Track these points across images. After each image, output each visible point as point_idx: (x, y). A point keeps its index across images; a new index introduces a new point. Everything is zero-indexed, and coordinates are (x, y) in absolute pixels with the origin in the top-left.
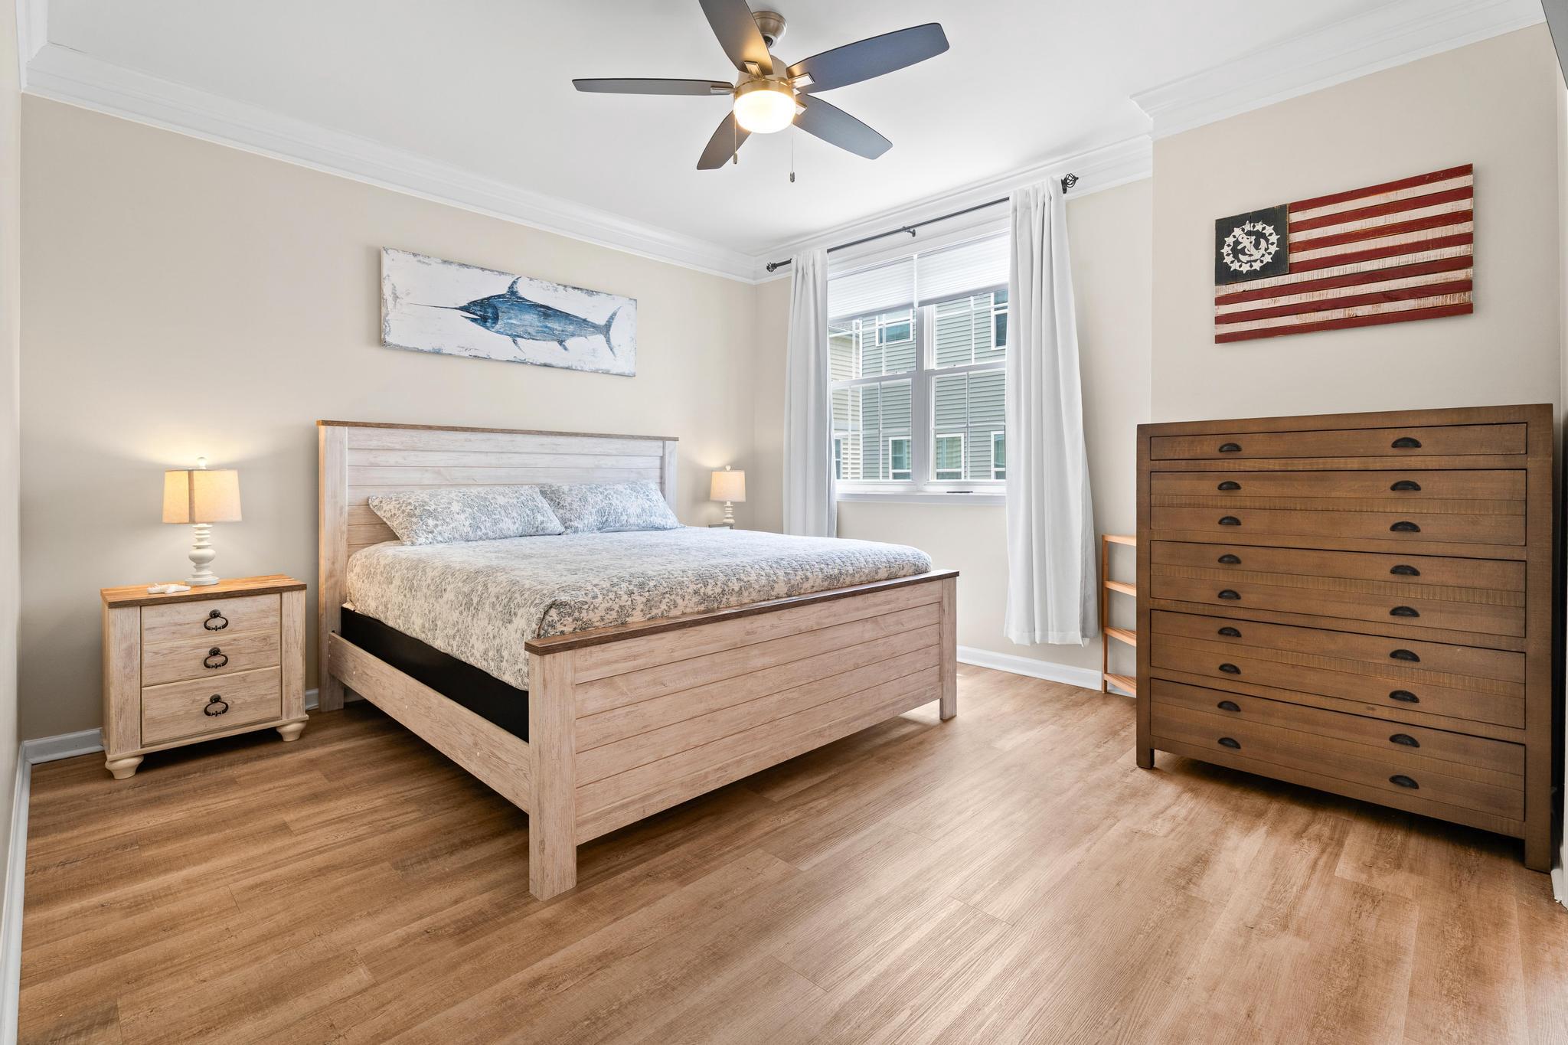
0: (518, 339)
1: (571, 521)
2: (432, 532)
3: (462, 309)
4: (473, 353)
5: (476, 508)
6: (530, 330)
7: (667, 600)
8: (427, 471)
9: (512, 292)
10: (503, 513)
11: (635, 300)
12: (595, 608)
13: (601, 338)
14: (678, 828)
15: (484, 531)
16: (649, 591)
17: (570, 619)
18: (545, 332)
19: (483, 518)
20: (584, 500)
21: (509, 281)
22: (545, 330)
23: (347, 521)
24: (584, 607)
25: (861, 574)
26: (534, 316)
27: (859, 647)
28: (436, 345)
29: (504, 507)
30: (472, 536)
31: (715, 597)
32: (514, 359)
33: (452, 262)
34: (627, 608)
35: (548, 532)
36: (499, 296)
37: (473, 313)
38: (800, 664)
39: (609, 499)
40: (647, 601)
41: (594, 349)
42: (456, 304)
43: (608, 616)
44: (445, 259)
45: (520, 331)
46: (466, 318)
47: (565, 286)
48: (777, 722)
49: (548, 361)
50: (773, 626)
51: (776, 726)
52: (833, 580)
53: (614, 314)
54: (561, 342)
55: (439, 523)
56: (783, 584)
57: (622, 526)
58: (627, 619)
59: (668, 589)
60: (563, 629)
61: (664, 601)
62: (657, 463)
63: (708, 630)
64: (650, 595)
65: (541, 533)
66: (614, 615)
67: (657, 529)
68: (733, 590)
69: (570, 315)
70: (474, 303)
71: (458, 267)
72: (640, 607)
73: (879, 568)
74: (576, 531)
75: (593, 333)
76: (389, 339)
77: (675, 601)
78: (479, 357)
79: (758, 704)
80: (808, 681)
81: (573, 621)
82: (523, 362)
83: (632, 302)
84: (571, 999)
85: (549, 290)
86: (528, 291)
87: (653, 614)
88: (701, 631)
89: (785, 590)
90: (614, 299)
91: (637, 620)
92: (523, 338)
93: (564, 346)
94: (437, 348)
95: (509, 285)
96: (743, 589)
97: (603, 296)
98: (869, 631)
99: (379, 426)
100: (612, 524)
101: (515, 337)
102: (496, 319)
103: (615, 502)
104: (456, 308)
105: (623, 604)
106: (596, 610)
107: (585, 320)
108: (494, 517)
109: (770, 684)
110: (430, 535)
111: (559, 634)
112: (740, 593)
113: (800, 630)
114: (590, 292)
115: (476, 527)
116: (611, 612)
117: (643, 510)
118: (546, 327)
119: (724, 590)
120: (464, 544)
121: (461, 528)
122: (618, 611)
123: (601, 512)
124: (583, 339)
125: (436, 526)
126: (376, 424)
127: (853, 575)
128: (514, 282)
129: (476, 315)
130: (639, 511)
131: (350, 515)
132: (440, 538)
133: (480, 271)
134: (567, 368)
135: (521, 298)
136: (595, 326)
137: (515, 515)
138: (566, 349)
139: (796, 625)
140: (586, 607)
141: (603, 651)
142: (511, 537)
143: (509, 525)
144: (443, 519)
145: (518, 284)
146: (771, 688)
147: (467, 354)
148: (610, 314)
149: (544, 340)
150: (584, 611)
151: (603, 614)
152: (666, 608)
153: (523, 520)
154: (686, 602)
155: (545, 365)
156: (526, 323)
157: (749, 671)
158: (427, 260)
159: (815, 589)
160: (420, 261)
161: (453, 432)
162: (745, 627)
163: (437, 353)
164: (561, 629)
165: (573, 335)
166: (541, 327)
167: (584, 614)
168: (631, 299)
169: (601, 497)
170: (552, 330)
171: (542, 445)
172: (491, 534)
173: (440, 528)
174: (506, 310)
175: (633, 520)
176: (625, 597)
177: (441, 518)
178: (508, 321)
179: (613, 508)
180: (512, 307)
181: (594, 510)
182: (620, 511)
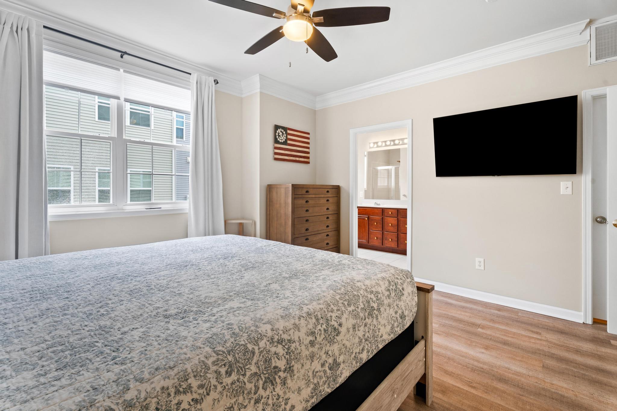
84: (471, 377)
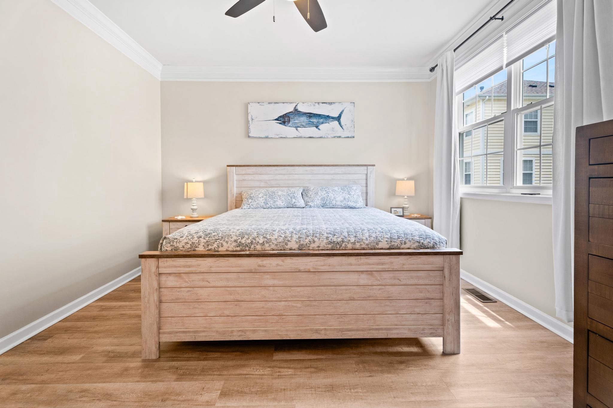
0: (298, 128)
1: (309, 202)
2: (249, 204)
3: (276, 120)
4: (280, 136)
5: (268, 196)
6: (303, 124)
7: (218, 242)
8: (262, 182)
9: (296, 110)
10: (278, 198)
11: (354, 103)
12: (180, 242)
13: (336, 123)
14: (219, 352)
15: (269, 205)
16: (209, 237)
17: (169, 245)
18: (309, 124)
19: (270, 200)
20: (317, 194)
21: (294, 105)
22: (310, 123)
23: (235, 199)
24: (175, 240)
25: (362, 243)
26: (305, 118)
27: (355, 287)
28: (266, 135)
29: (280, 196)
30: (265, 207)
31: (246, 244)
32: (296, 137)
33: (272, 103)
34: (195, 244)
35: (297, 206)
36: (290, 112)
37: (280, 121)
38: (302, 289)
39: (328, 193)
40: (207, 242)
41: (333, 128)
42: (274, 118)
43: (186, 246)
44: (269, 102)
45: (299, 125)
46: (277, 123)
47: (319, 103)
48: (284, 317)
49: (311, 136)
50: (278, 265)
51: (283, 319)
52: (335, 245)
53: (343, 111)
54: (317, 127)
55: (253, 201)
56: (294, 243)
57: (333, 205)
58: (196, 249)
59: (220, 238)
60: (167, 249)
61: (216, 243)
62: (364, 177)
63: (232, 260)
64: (209, 239)
65: (294, 207)
66: (189, 246)
67: (351, 208)
68: (258, 242)
69: (321, 115)
70: (280, 117)
71: (274, 104)
72: (202, 244)
73: (380, 241)
74: (310, 207)
75: (332, 121)
76: (250, 135)
77: (222, 244)
78: (282, 137)
79: (270, 304)
80: (309, 300)
81: (170, 246)
82: (300, 137)
83: (353, 104)
85: (311, 106)
86: (302, 108)
87: (209, 248)
88: (228, 260)
89: (297, 246)
90: (342, 104)
91: (201, 249)
92: (300, 127)
93: (318, 128)
94: (267, 136)
95: (294, 107)
96: (265, 242)
97: (337, 104)
98: (364, 279)
99: (244, 166)
100: (328, 204)
101: (297, 127)
102: (289, 121)
103: (331, 195)
104: (273, 120)
105: (194, 242)
106: (180, 243)
107: (328, 116)
108: (274, 199)
109: (279, 295)
110: (249, 206)
111: (165, 250)
112: (263, 244)
113: (299, 270)
114: (330, 103)
115: (266, 203)
116: (187, 245)
117: (345, 199)
118: (310, 121)
119: (252, 242)
120: (262, 209)
121: (260, 203)
122: (191, 245)
123: (323, 199)
124: (327, 124)
125: (251, 202)
126: (243, 165)
127: (354, 243)
128: (296, 106)
129: (281, 121)
130: (342, 199)
131: (236, 197)
132: (252, 207)
133: (283, 104)
134: (320, 137)
135: (299, 111)
136: (333, 118)
137: (283, 199)
138: (319, 129)
139: (296, 267)
140: (176, 241)
141: (173, 261)
142: (282, 208)
143: (280, 203)
144: (254, 200)
145: (298, 106)
146: (279, 297)
147: (278, 137)
148: (341, 111)
149: (309, 127)
150: (175, 242)
151: (184, 245)
152: (217, 246)
153: (286, 201)
154: (229, 245)
155: (310, 137)
156: (301, 121)
157: (263, 285)
158: (263, 104)
159: (321, 248)
160: (260, 105)
161: (270, 167)
162: (257, 262)
163: (267, 137)
164: (166, 249)
165: (322, 123)
166: (308, 122)
167: (175, 244)
168: (351, 103)
169: (325, 192)
170: (313, 122)
171: (306, 170)
172: (273, 206)
173: (252, 203)
174: (292, 117)
175: (338, 203)
176: (196, 239)
177: (254, 199)
178: (294, 121)
179: (329, 197)
180: (296, 115)
181: (320, 198)
182: (332, 199)
